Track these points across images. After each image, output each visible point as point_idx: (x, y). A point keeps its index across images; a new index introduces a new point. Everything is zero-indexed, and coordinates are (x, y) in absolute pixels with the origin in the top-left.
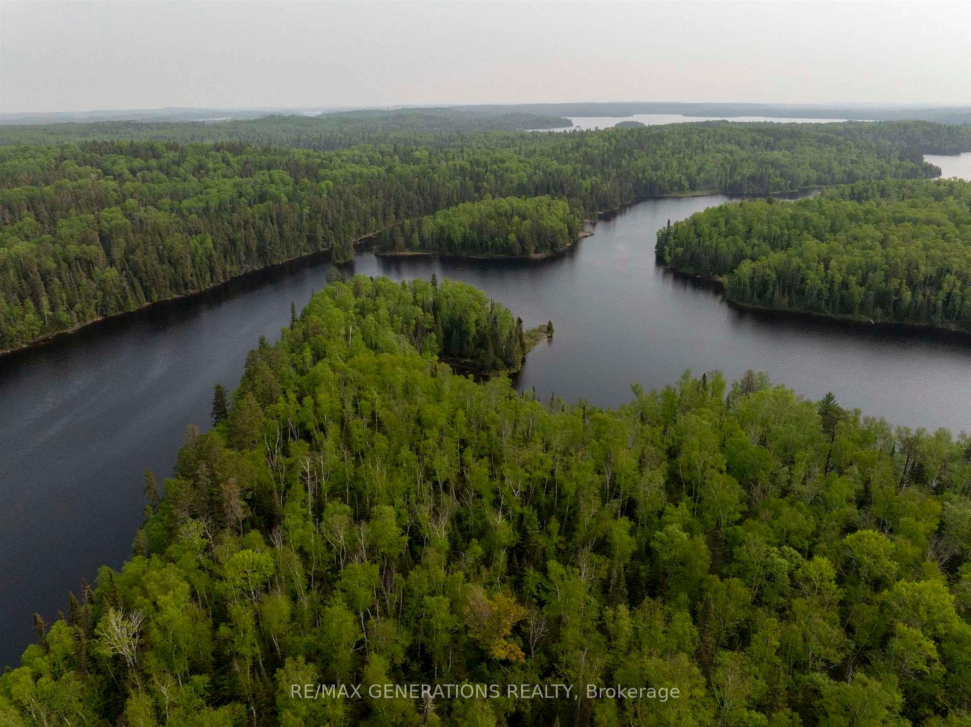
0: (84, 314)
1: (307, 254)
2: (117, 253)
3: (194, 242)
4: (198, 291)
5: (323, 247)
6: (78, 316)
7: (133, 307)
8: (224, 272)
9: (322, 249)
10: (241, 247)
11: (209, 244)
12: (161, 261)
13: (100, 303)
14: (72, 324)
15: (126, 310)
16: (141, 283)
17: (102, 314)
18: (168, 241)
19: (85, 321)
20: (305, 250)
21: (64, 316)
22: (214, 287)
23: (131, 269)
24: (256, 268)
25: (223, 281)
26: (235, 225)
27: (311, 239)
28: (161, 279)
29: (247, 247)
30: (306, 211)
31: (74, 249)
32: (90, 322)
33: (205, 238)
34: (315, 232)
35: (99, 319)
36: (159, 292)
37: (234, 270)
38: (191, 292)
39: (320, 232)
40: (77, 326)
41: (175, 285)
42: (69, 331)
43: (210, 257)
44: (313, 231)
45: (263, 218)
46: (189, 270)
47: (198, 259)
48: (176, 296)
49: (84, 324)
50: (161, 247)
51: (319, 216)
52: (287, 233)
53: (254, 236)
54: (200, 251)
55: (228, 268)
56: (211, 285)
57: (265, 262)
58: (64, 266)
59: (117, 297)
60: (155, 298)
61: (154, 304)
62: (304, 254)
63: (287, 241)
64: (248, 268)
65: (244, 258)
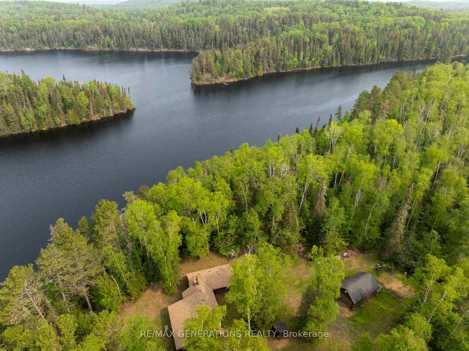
0: (314, 64)
1: (422, 59)
2: (334, 40)
3: (369, 41)
4: (364, 64)
5: (432, 56)
6: (312, 64)
7: (334, 65)
8: (378, 59)
9: (431, 58)
10: (390, 47)
11: (375, 43)
12: (352, 47)
13: (322, 60)
14: (309, 67)
15: (331, 66)
16: (341, 55)
17: (321, 65)
18: (358, 38)
19: (314, 66)
20: (421, 56)
21: (307, 62)
22: (372, 64)
23: (339, 48)
24: (394, 60)
25: (376, 63)
26: (390, 37)
27: (427, 51)
28: (350, 55)
29: (393, 49)
30: (429, 36)
31: (318, 35)
32: (315, 67)
33: (374, 41)
34: (431, 48)
35: (319, 67)
36: (347, 60)
37: (383, 58)
38: (361, 64)
39: (434, 48)
40: (310, 68)
41: (354, 60)
42: (307, 69)
43: (374, 50)
44: (429, 46)
45: (405, 36)
46: (363, 54)
47: (368, 49)
48: (353, 65)
49: (313, 68)
50: (353, 41)
51: (436, 39)
52: (416, 46)
53: (398, 44)
54: (370, 46)
55: (381, 57)
56: (370, 63)
57: (399, 58)
58: (312, 42)
59: (329, 59)
60: (344, 63)
61: (343, 66)
62: (421, 58)
63: (413, 49)
64: (390, 59)
65: (389, 54)
